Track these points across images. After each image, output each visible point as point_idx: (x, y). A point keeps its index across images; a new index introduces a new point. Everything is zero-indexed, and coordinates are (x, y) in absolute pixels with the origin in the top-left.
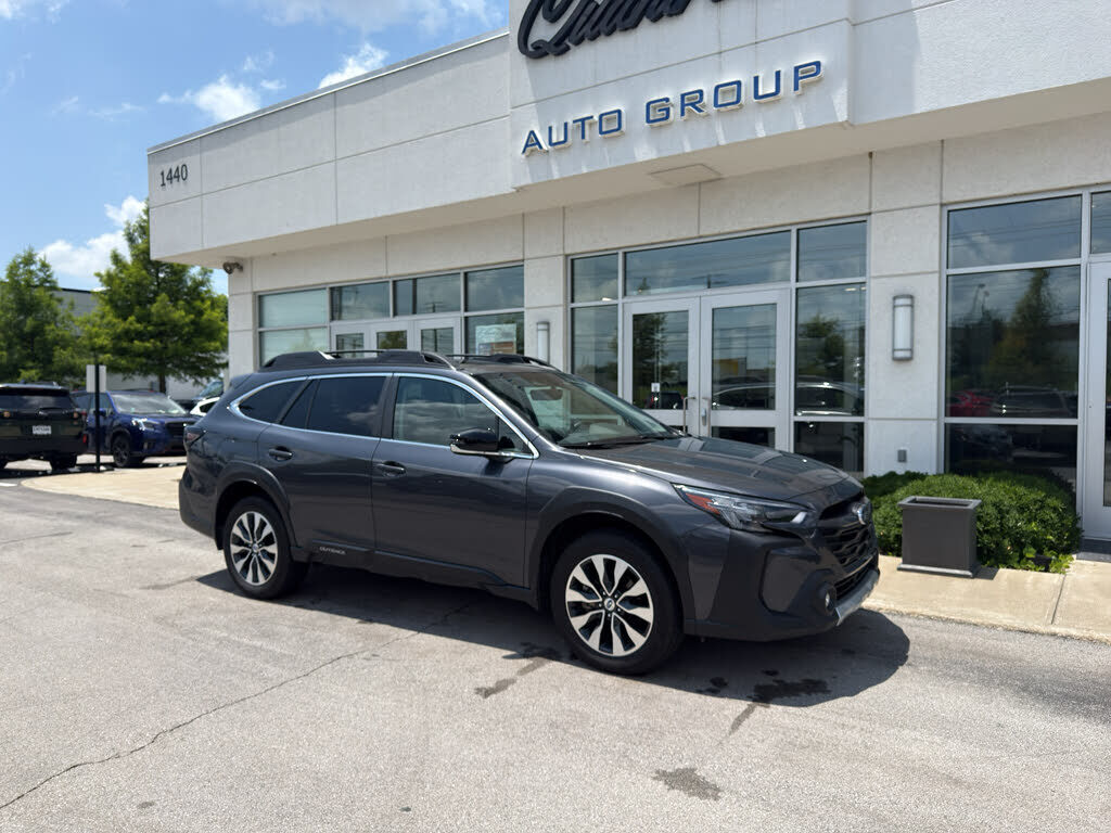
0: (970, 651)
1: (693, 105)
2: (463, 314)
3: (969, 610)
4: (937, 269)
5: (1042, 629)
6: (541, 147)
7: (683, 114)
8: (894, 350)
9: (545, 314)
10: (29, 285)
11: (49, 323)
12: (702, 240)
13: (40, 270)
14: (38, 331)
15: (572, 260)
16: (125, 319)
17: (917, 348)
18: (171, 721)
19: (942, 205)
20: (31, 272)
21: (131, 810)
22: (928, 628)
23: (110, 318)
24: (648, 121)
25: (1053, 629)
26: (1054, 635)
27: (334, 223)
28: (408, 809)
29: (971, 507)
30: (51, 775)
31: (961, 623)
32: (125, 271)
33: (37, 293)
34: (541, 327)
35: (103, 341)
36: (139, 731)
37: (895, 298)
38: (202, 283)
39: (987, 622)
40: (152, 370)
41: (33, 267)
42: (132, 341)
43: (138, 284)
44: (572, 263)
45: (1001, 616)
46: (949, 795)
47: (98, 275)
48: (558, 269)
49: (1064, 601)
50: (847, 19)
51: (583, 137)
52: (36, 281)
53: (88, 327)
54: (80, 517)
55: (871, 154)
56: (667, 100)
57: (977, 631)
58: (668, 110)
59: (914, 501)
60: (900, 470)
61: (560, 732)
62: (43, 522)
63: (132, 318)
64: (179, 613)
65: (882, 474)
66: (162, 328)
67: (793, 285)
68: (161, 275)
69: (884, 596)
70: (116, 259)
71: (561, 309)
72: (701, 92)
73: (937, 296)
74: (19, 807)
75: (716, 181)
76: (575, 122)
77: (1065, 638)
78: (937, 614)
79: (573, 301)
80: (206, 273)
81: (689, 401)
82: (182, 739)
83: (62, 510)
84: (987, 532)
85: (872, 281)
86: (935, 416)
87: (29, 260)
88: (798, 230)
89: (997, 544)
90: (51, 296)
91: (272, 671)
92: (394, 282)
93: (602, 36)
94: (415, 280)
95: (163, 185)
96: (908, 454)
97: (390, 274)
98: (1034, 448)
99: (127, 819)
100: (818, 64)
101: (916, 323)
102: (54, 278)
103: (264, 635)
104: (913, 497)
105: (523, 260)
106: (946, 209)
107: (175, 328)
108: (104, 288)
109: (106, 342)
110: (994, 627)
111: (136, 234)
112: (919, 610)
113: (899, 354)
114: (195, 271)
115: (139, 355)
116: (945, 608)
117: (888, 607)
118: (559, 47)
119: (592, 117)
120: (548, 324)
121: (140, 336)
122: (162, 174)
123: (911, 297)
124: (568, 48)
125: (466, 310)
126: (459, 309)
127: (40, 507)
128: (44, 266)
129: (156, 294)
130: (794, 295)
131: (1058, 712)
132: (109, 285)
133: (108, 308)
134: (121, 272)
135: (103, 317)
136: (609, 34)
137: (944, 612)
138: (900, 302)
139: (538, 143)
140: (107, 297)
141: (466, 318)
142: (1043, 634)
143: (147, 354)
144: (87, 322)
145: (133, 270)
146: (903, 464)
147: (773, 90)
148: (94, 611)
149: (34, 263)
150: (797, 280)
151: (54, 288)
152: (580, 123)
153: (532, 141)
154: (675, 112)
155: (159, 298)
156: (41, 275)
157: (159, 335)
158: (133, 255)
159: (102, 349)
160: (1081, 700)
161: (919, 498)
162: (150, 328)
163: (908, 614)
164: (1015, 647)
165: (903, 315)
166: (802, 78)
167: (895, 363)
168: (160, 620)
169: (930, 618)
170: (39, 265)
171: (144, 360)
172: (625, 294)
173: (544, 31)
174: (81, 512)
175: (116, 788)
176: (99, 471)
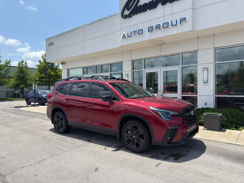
0: (216, 148)
1: (158, 28)
2: (110, 73)
3: (217, 139)
4: (213, 62)
5: (234, 143)
6: (126, 37)
7: (156, 30)
8: (204, 80)
9: (127, 73)
10: (22, 67)
11: (26, 75)
12: (161, 56)
13: (25, 64)
14: (24, 77)
15: (133, 61)
16: (42, 74)
17: (209, 80)
18: (43, 158)
19: (214, 48)
20: (23, 65)
21: (32, 176)
22: (207, 142)
23: (39, 74)
24: (149, 31)
25: (236, 143)
26: (236, 144)
27: (83, 54)
28: (88, 178)
29: (219, 115)
30: (18, 169)
31: (215, 141)
32: (42, 64)
33: (24, 69)
34: (126, 75)
35: (37, 79)
36: (36, 160)
37: (204, 69)
38: (58, 67)
39: (221, 141)
40: (47, 85)
41: (23, 64)
42: (43, 79)
43: (44, 67)
44: (133, 62)
45: (225, 140)
46: (205, 179)
47: (36, 65)
48: (130, 63)
49: (240, 137)
50: (192, 8)
51: (135, 35)
52: (24, 66)
53: (34, 76)
54: (30, 116)
55: (198, 37)
56: (153, 27)
57: (219, 143)
58: (153, 29)
59: (207, 114)
60: (205, 107)
61: (122, 163)
62: (23, 117)
63: (43, 74)
64: (48, 136)
65: (201, 108)
66: (49, 76)
67: (181, 66)
68: (49, 65)
69: (199, 135)
70: (40, 62)
71: (131, 72)
72: (160, 25)
73: (213, 68)
74: (11, 175)
75: (164, 44)
76: (133, 32)
77: (239, 145)
78: (210, 139)
79: (133, 70)
80: (58, 64)
81: (158, 92)
82: (45, 162)
83: (27, 114)
84: (224, 121)
85: (199, 65)
86: (213, 95)
87: (22, 62)
88: (182, 54)
89: (226, 124)
90: (27, 70)
91: (65, 148)
92: (96, 66)
93: (139, 13)
94: (102, 65)
95: (49, 46)
96: (207, 103)
97: (95, 65)
98: (240, 102)
99: (31, 178)
100: (185, 18)
101: (209, 74)
102: (28, 66)
103: (64, 141)
104: (207, 113)
105: (123, 61)
106: (215, 49)
107: (52, 76)
108: (37, 68)
109: (38, 79)
110: (223, 142)
111: (44, 56)
112: (206, 138)
113: (205, 81)
114: (56, 64)
115: (44, 82)
116: (212, 138)
117: (199, 137)
118: (130, 16)
119: (136, 31)
120: (128, 75)
121: (45, 78)
122: (48, 44)
123: (207, 69)
124: (132, 16)
125: (111, 72)
126: (109, 72)
127: (22, 114)
128: (26, 63)
129: (48, 69)
130: (181, 68)
131: (233, 162)
132: (38, 67)
133: (38, 72)
134: (41, 64)
135: (37, 74)
136: (140, 13)
137: (212, 139)
138: (205, 70)
139: (125, 37)
140: (38, 70)
141: (111, 74)
142: (233, 144)
143: (46, 81)
144: (34, 75)
145: (43, 64)
146: (206, 106)
147: (176, 24)
148: (30, 135)
149: (23, 63)
150: (182, 65)
151: (27, 68)
152: (134, 32)
153: (124, 36)
154: (154, 29)
155: (48, 70)
156: (25, 65)
157: (49, 78)
158: (44, 61)
159: (37, 80)
160: (239, 159)
161: (208, 113)
162: (47, 76)
163: (204, 139)
164: (227, 147)
165: (205, 72)
166: (182, 21)
167: (204, 83)
168: (43, 138)
169: (208, 140)
170: (24, 63)
171: (46, 83)
172: (144, 68)
173: (127, 12)
174: (31, 115)
175: (30, 172)
176: (35, 106)
